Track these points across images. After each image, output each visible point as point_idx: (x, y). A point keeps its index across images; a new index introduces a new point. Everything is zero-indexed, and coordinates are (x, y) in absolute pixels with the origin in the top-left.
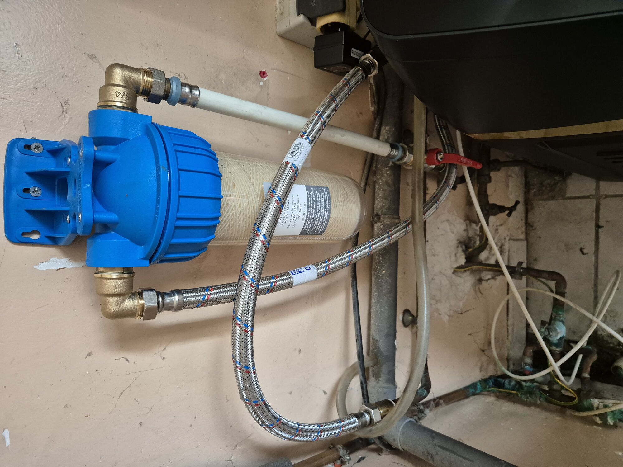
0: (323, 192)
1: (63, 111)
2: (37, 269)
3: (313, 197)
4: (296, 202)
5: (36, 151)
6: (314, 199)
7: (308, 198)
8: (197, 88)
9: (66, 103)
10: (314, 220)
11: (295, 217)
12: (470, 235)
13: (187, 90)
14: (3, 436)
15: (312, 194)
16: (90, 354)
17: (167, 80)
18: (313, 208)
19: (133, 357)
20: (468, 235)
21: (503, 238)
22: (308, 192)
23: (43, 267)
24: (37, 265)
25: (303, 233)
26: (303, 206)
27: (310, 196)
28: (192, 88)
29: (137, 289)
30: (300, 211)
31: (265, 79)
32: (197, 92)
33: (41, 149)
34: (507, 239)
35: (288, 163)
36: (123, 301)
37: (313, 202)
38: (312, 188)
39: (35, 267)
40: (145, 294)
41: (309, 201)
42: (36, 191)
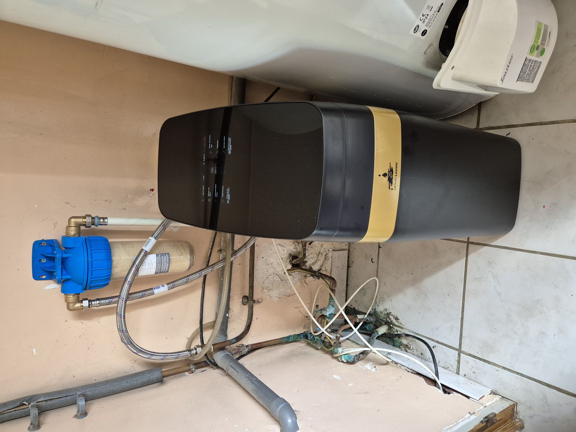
0: (166, 255)
1: (55, 226)
2: (45, 289)
3: (159, 259)
4: (150, 262)
5: (44, 245)
6: (160, 259)
7: (157, 260)
8: (106, 218)
9: (56, 223)
10: (161, 268)
11: (150, 268)
12: (298, 250)
13: (102, 220)
14: (33, 351)
15: (159, 258)
16: (66, 321)
17: (93, 218)
18: (159, 263)
19: (85, 322)
20: (297, 251)
21: (327, 250)
22: (157, 257)
23: (47, 288)
24: (45, 287)
25: (156, 273)
26: (154, 263)
27: (158, 259)
28: (104, 218)
29: (81, 299)
30: (152, 265)
31: (153, 192)
32: (106, 220)
33: (46, 244)
34: (331, 250)
35: (143, 249)
36: (75, 305)
37: (160, 261)
38: (160, 255)
39: (44, 288)
40: (84, 302)
41: (157, 261)
42: (44, 261)
